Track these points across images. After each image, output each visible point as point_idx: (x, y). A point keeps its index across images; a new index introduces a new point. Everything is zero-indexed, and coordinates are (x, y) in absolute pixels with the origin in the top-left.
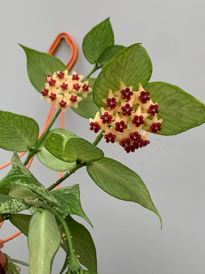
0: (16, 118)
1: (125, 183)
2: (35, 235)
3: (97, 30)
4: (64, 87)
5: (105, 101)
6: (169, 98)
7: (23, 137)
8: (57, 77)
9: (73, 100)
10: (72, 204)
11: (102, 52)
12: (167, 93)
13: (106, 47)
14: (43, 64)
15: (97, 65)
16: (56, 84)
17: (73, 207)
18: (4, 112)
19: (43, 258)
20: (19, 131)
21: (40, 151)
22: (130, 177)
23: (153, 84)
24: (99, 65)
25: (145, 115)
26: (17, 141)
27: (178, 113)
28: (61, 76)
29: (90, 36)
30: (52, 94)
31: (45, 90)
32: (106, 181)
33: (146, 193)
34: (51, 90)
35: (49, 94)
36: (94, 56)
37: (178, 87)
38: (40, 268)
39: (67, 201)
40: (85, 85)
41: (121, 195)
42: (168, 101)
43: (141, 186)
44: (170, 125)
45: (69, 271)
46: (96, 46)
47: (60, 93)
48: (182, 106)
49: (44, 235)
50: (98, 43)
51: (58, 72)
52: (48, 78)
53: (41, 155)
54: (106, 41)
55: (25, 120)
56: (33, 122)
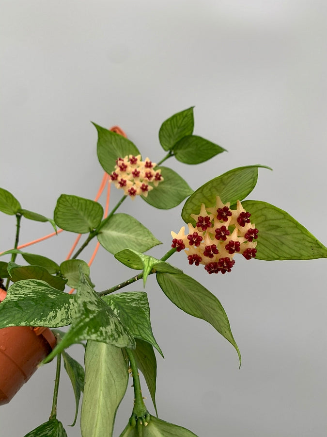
0: (81, 201)
1: (200, 302)
2: (94, 355)
3: (178, 117)
4: (136, 174)
5: (196, 218)
6: (271, 222)
7: (86, 218)
8: (128, 161)
9: (144, 189)
10: (140, 324)
11: (178, 140)
12: (270, 216)
13: (183, 136)
14: (114, 145)
15: (170, 153)
16: (127, 169)
17: (142, 329)
18: (69, 196)
19: (103, 394)
20: (82, 213)
21: (101, 233)
22: (208, 299)
23: (254, 202)
24: (172, 153)
25: (241, 240)
26: (78, 223)
27: (279, 240)
28: (133, 161)
29: (169, 122)
30: (122, 180)
31: (114, 174)
32: (177, 293)
33: (225, 321)
34: (121, 174)
35: (119, 179)
36: (170, 143)
37: (287, 213)
38: (99, 406)
39: (134, 319)
40: (157, 174)
41: (191, 311)
42: (269, 226)
43: (221, 312)
44: (264, 250)
45: (134, 417)
46: (173, 133)
47: (131, 179)
48: (287, 234)
49: (106, 361)
50: (175, 130)
51: (131, 157)
52: (119, 162)
53: (102, 237)
54: (184, 129)
55: (90, 203)
56: (98, 206)
